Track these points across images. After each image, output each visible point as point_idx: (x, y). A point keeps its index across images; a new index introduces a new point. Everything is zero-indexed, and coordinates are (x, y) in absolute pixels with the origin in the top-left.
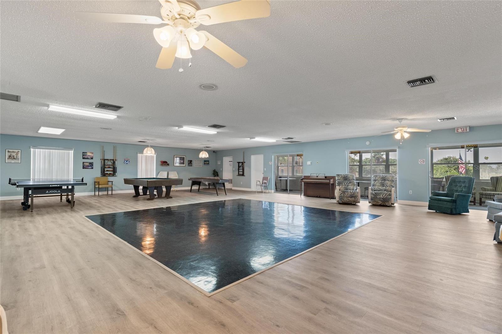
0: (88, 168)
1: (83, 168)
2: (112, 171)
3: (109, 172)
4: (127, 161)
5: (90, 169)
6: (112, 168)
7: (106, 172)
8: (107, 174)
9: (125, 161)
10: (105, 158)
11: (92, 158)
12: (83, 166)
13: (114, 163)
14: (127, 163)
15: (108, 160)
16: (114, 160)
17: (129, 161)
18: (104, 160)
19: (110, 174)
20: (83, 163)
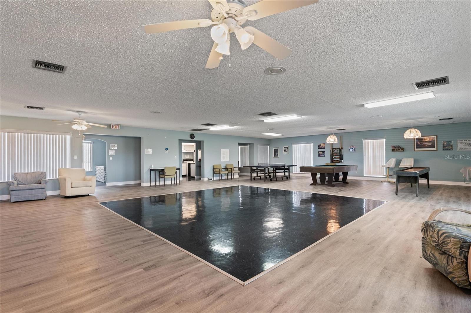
0: (322, 156)
1: (319, 156)
2: (338, 158)
3: (336, 159)
4: (352, 148)
5: (323, 156)
6: (338, 155)
7: (334, 159)
8: (335, 161)
9: (350, 148)
10: (333, 147)
11: (324, 148)
12: (319, 155)
13: (340, 150)
14: (352, 151)
15: (335, 148)
16: (341, 148)
17: (354, 149)
18: (333, 149)
19: (337, 161)
20: (319, 152)
